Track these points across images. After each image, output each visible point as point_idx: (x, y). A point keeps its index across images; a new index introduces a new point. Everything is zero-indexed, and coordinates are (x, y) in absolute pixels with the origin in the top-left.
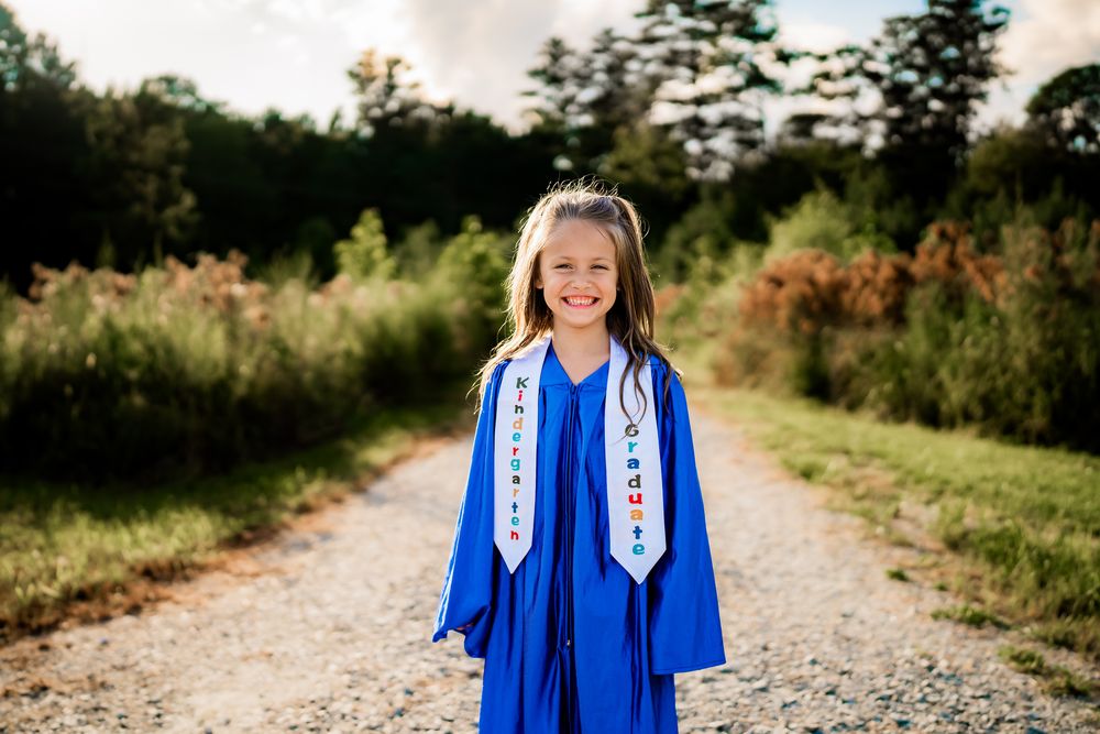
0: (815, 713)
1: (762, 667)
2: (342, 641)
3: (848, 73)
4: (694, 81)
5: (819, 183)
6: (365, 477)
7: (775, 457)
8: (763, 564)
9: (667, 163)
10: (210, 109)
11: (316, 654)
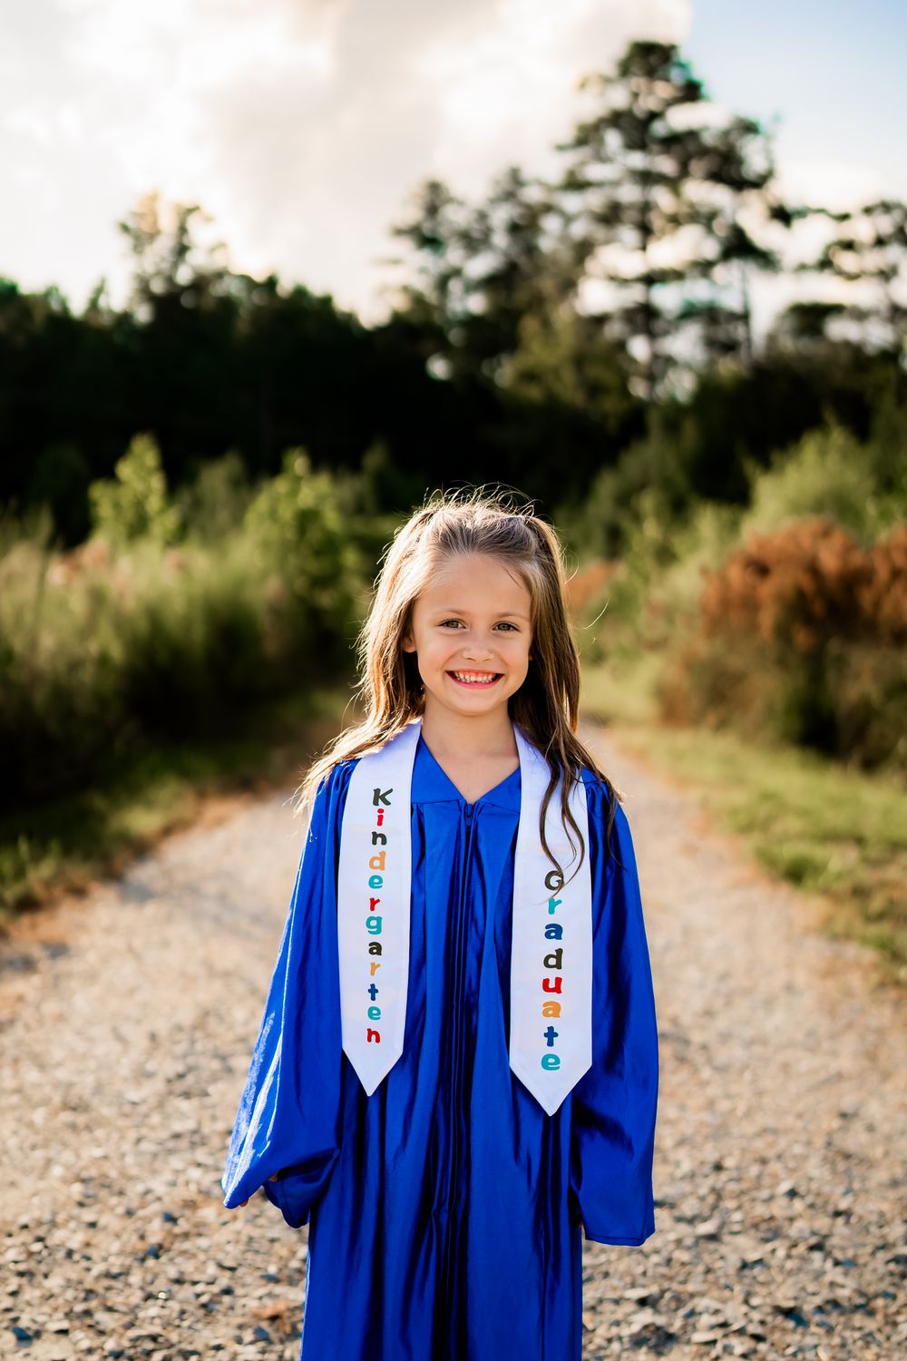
0: (791, 1281)
1: (711, 1199)
2: (73, 1127)
3: (880, 242)
4: (644, 248)
5: (829, 416)
6: (121, 856)
7: (750, 844)
8: (721, 1023)
9: (598, 372)
11: (34, 1147)
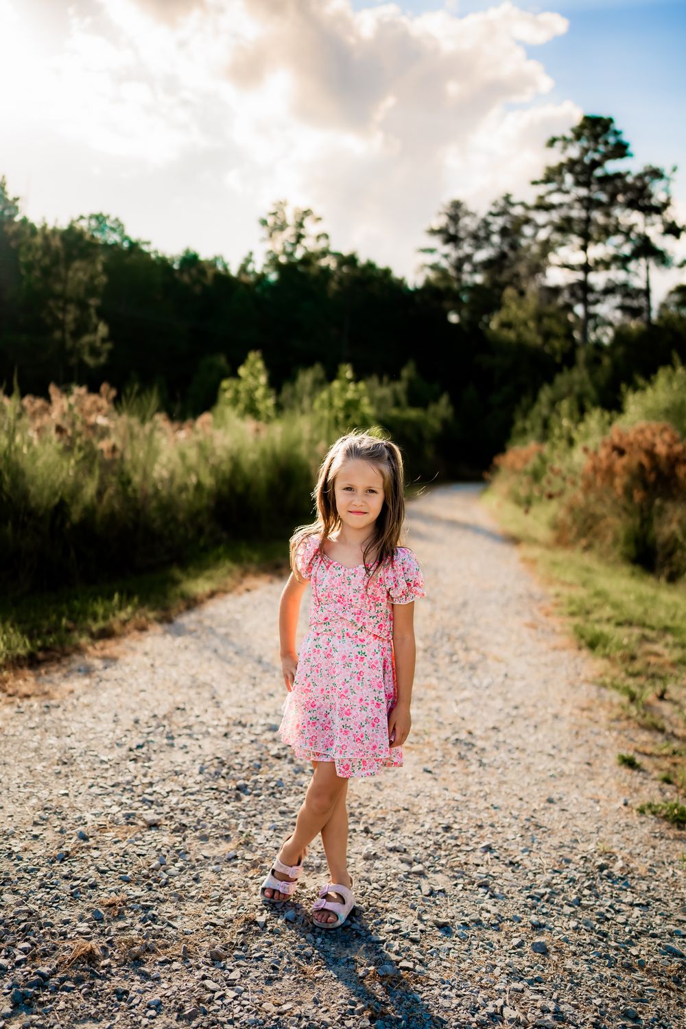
4: (585, 248)
9: (552, 325)
10: (134, 246)
